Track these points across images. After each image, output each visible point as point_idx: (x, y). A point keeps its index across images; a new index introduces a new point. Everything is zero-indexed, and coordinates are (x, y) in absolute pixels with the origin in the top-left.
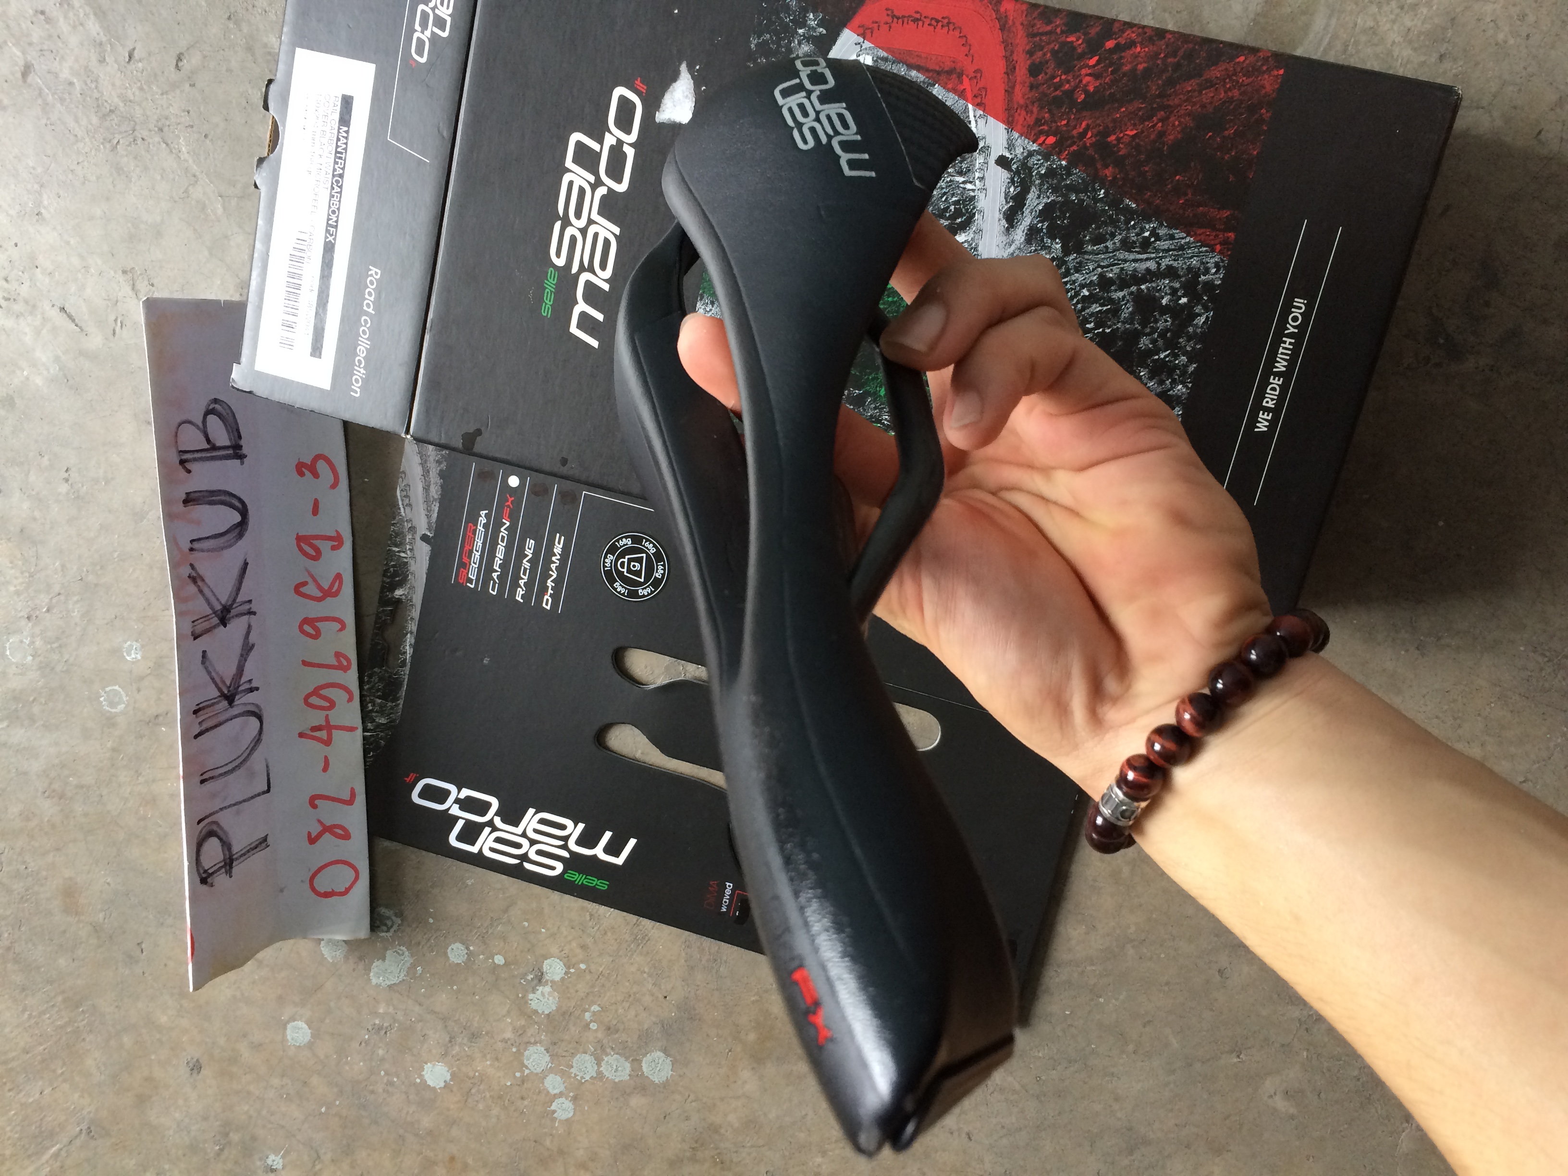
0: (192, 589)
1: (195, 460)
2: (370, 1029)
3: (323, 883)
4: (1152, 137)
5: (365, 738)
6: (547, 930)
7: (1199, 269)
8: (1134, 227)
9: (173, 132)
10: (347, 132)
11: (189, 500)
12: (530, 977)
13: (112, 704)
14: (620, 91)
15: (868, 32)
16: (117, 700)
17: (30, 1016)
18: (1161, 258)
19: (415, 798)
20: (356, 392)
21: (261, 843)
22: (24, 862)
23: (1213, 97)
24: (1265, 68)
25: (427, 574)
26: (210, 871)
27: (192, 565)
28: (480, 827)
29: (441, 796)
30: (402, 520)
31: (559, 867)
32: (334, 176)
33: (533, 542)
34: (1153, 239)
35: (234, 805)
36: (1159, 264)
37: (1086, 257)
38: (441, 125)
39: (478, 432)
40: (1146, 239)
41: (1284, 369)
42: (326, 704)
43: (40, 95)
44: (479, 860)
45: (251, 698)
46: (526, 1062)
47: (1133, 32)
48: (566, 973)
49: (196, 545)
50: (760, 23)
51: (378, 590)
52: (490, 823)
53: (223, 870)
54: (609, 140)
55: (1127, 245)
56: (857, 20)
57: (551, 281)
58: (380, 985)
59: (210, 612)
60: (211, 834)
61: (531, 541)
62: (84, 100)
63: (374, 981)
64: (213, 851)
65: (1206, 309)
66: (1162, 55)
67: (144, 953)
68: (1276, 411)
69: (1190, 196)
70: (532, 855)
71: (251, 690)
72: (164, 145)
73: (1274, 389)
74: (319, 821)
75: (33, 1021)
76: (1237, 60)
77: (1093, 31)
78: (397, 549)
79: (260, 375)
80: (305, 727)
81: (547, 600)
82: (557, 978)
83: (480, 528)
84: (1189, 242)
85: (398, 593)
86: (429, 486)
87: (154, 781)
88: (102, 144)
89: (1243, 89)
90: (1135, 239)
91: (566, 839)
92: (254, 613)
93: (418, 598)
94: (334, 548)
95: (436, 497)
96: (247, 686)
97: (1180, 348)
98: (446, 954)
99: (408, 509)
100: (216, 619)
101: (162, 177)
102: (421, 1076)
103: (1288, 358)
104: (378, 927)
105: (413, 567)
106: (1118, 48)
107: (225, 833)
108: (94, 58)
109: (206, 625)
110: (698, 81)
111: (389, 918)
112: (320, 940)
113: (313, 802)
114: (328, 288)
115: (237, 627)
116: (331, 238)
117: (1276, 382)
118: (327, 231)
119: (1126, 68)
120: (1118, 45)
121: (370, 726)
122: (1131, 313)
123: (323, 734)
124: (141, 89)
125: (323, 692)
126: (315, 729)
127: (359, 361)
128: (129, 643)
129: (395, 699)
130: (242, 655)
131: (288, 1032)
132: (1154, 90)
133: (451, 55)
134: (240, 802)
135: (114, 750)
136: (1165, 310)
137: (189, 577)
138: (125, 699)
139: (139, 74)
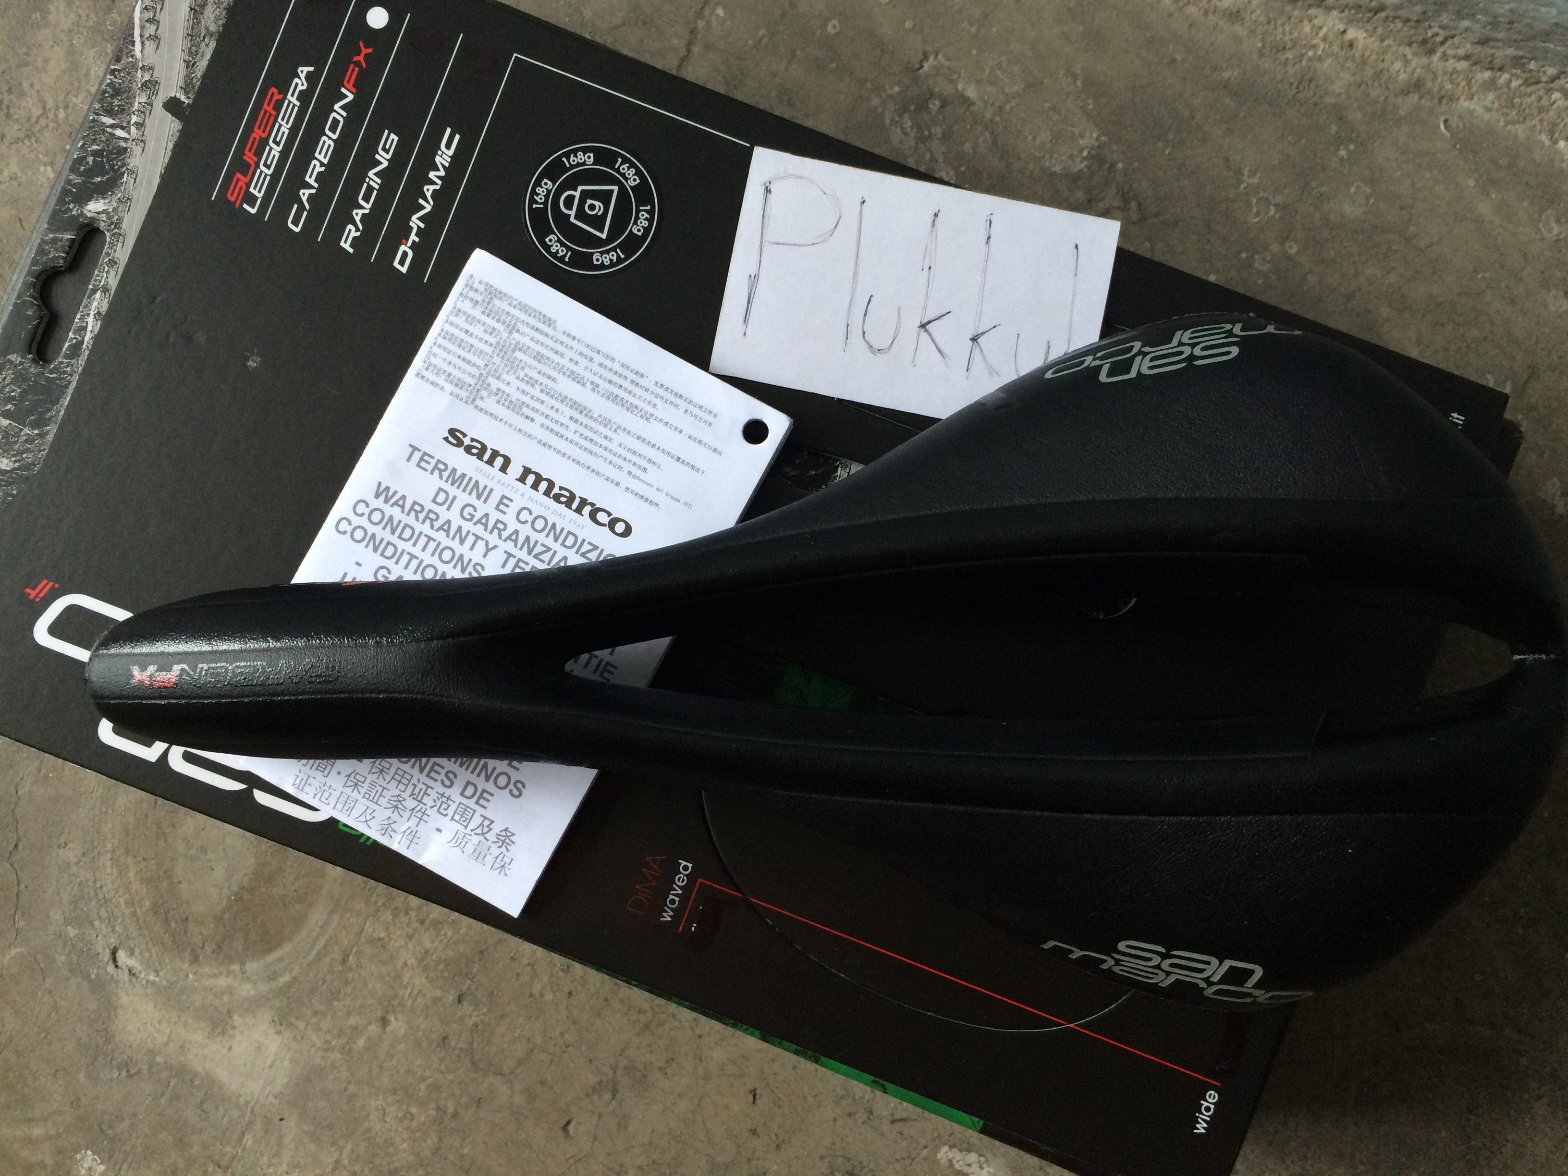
19: (41, 634)
25: (163, 177)
30: (134, 66)
33: (396, 138)
44: (156, 778)
51: (54, 196)
61: (393, 136)
78: (108, 121)
81: (405, 254)
83: (293, 98)
85: (97, 207)
93: (133, 221)
95: (213, 28)
99: (150, 46)
105: (135, 160)
129: (42, 421)
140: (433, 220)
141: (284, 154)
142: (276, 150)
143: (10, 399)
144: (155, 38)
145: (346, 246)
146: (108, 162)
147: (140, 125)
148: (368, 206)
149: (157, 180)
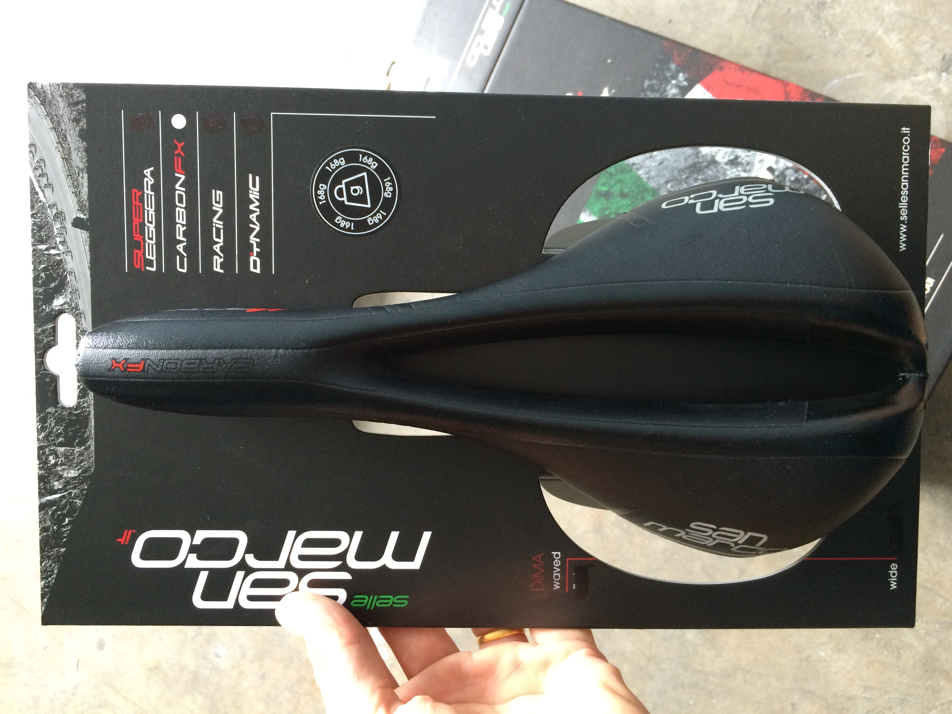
140: (263, 235)
141: (158, 227)
142: (152, 227)
143: (58, 436)
144: (49, 185)
145: (218, 269)
146: (54, 272)
148: (221, 240)
149: (88, 272)
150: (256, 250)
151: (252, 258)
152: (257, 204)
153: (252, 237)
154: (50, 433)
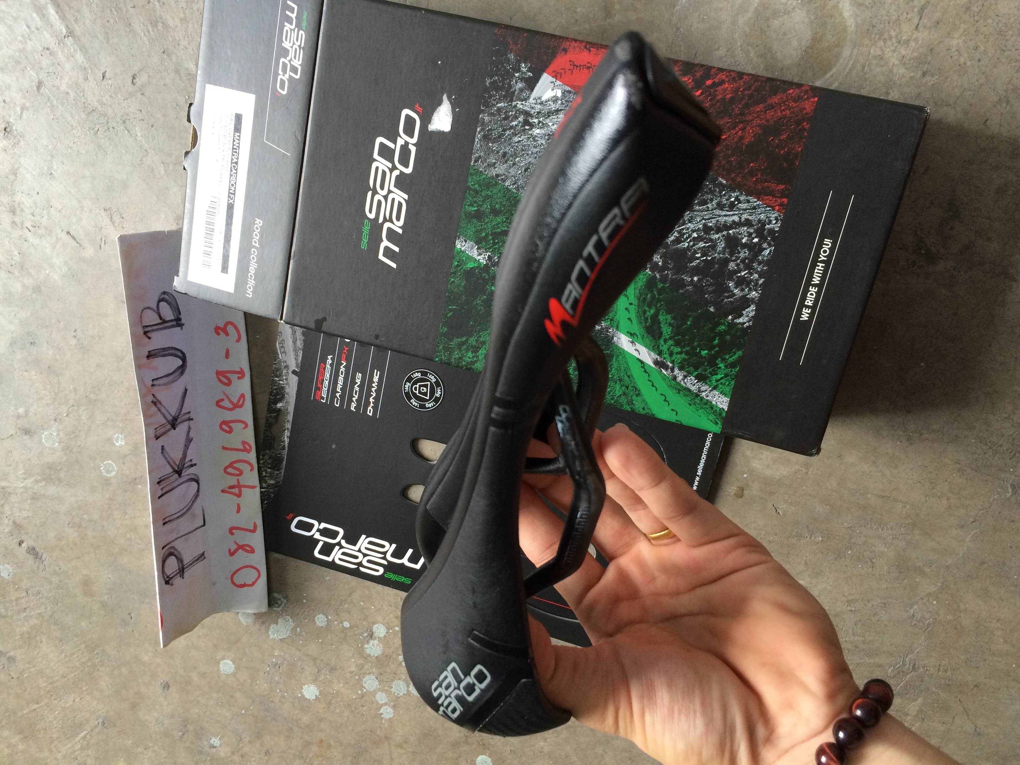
0: (154, 409)
1: (153, 330)
2: (270, 664)
3: (238, 579)
4: (736, 140)
5: (261, 492)
6: (375, 607)
7: (765, 221)
8: (724, 195)
9: (132, 123)
10: (239, 136)
11: (150, 356)
12: (365, 635)
13: (108, 472)
14: (406, 112)
15: (559, 75)
16: (110, 469)
17: (65, 655)
18: (742, 214)
19: (293, 528)
20: (249, 294)
21: (200, 557)
22: (58, 566)
23: (773, 115)
24: (806, 97)
25: (296, 394)
26: (171, 576)
27: (153, 395)
28: (332, 546)
29: (309, 527)
30: (280, 362)
31: (381, 570)
32: (232, 163)
34: (736, 203)
35: (184, 535)
36: (740, 218)
37: (695, 213)
38: (297, 133)
39: (324, 319)
40: (733, 202)
41: (818, 282)
42: (237, 472)
43: (49, 100)
44: (332, 565)
45: (192, 470)
46: (364, 685)
47: (723, 75)
48: (387, 633)
49: (156, 382)
50: (492, 70)
51: (267, 403)
52: (339, 544)
53: (179, 575)
54: (400, 142)
55: (720, 206)
56: (552, 67)
57: (367, 227)
58: (275, 639)
59: (165, 421)
60: (171, 554)
61: (360, 374)
62: (76, 104)
63: (272, 637)
64: (172, 564)
65: (770, 245)
66: (741, 89)
67: (133, 619)
68: (813, 308)
69: (759, 176)
70: (365, 563)
71: (192, 466)
72: (127, 132)
73: (812, 294)
74: (236, 543)
75: (67, 659)
76: (789, 92)
77: (698, 75)
78: (278, 379)
79: (191, 283)
80: (225, 486)
81: (370, 410)
82: (382, 635)
83: (328, 366)
84: (759, 205)
85: (279, 405)
86: (296, 341)
87: (135, 517)
88: (89, 131)
89: (792, 110)
90: (725, 202)
91: (385, 553)
92: (192, 419)
93: (291, 409)
94: (239, 378)
96: (189, 464)
97: (754, 269)
98: (314, 621)
99: (283, 355)
100: (169, 425)
101: (126, 151)
102: (301, 693)
103: (821, 275)
104: (273, 604)
105: (288, 390)
106: (714, 85)
107: (179, 552)
108: (81, 77)
109: (163, 430)
110: (454, 106)
111: (279, 599)
112: (238, 613)
113: (231, 531)
114: (230, 231)
115: (182, 429)
116: (231, 201)
117: (813, 290)
118: (229, 197)
119: (719, 97)
120: (714, 83)
121: (264, 485)
122: (723, 248)
123: (236, 491)
124: (111, 97)
125: (235, 465)
126: (232, 487)
127: (251, 276)
128: (117, 435)
129: (279, 470)
130: (185, 445)
131: (221, 666)
132: (737, 111)
133: (301, 90)
134: (187, 534)
135: (110, 499)
136: (744, 246)
137: (152, 402)
138: (116, 468)
139: (110, 87)
140: (377, 399)
141: (329, 383)
142: (327, 382)
143: (269, 464)
144: (284, 352)
145: (353, 409)
146: (280, 391)
147: (286, 379)
148: (357, 396)
150: (372, 405)
151: (369, 408)
152: (376, 384)
153: (371, 398)
154: (265, 461)
